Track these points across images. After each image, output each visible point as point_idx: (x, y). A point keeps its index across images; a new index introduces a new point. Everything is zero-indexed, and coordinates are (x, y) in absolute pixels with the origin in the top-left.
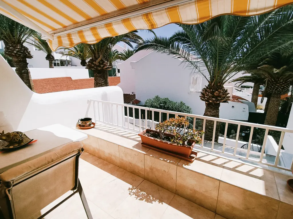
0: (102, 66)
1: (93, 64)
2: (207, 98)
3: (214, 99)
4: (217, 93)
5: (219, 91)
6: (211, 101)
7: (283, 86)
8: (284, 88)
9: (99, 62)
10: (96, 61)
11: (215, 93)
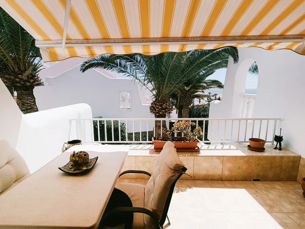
0: (32, 81)
1: (18, 78)
2: (157, 110)
3: (164, 111)
4: (165, 106)
5: (165, 104)
6: (161, 113)
7: (189, 100)
8: (190, 101)
9: (28, 77)
10: (22, 75)
11: (163, 106)
